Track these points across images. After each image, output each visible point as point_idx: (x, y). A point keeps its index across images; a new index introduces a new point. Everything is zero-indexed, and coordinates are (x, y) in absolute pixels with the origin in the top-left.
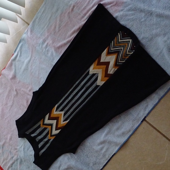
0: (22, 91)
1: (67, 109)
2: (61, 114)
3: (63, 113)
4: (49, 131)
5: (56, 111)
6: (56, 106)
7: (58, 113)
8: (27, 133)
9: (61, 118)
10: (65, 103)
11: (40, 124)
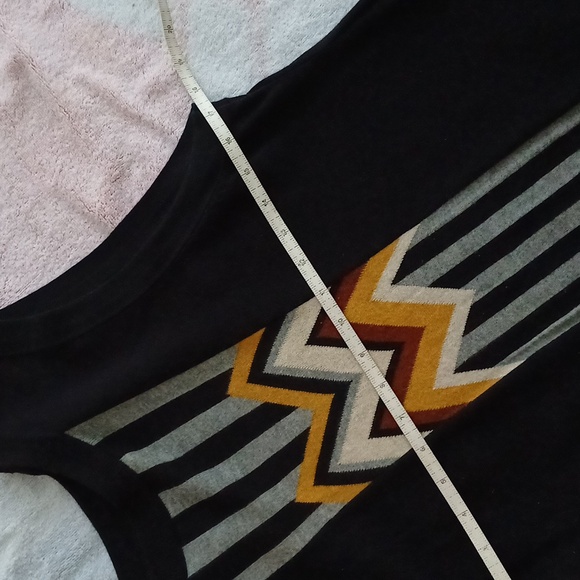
0: (81, 81)
1: (508, 275)
2: (449, 309)
3: (462, 300)
4: (303, 437)
5: (395, 281)
6: (406, 241)
7: (418, 293)
8: (89, 434)
9: (440, 340)
10: (497, 224)
11: (229, 373)
